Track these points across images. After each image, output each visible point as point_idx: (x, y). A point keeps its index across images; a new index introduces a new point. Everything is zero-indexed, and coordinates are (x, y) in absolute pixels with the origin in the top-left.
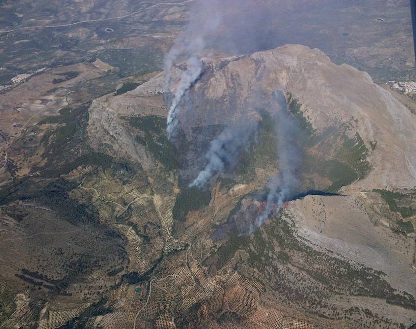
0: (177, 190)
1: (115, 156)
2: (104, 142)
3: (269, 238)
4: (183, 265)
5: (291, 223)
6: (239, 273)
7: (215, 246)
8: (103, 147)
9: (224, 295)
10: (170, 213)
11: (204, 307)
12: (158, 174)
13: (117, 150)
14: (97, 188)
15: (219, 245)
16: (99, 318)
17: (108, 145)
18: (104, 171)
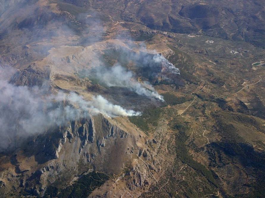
0: (169, 107)
1: (174, 136)
2: (167, 151)
3: (177, 63)
4: (203, 91)
5: (170, 55)
6: (193, 73)
7: (187, 83)
8: (171, 150)
9: (203, 76)
10: (184, 104)
11: (212, 79)
12: (167, 114)
13: (170, 136)
14: (202, 134)
15: (186, 82)
16: (246, 104)
17: (168, 146)
18: (189, 136)
